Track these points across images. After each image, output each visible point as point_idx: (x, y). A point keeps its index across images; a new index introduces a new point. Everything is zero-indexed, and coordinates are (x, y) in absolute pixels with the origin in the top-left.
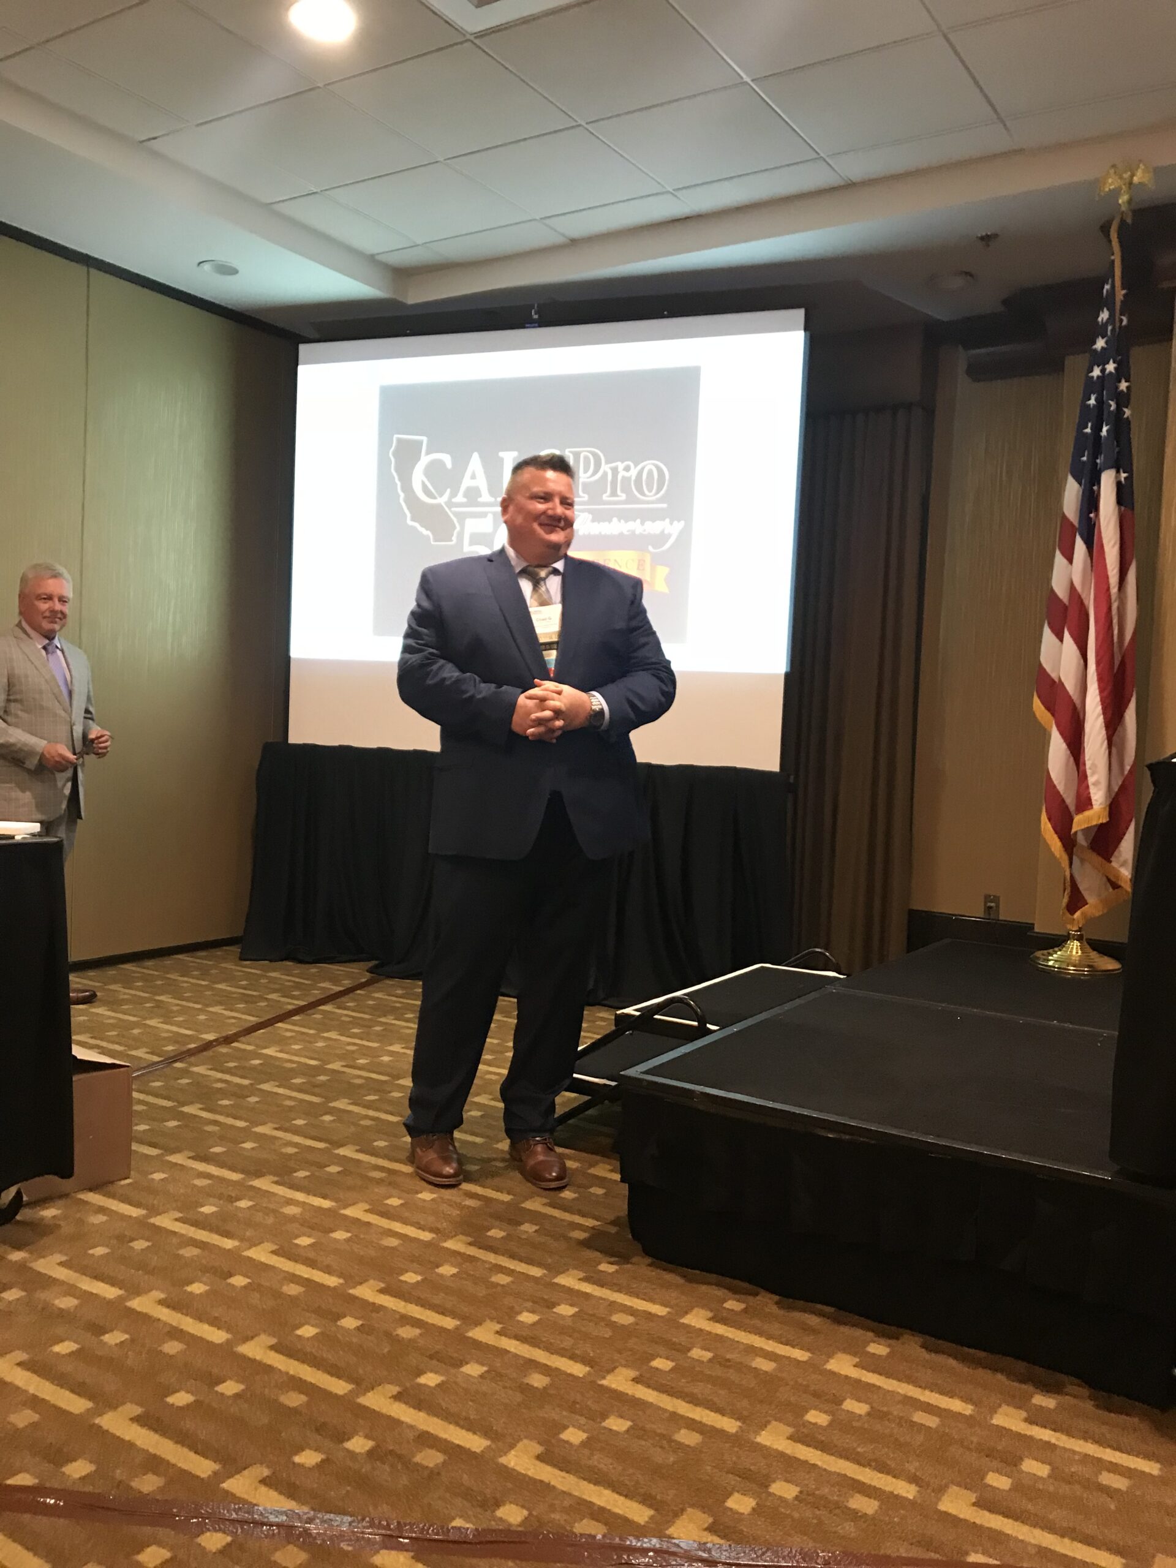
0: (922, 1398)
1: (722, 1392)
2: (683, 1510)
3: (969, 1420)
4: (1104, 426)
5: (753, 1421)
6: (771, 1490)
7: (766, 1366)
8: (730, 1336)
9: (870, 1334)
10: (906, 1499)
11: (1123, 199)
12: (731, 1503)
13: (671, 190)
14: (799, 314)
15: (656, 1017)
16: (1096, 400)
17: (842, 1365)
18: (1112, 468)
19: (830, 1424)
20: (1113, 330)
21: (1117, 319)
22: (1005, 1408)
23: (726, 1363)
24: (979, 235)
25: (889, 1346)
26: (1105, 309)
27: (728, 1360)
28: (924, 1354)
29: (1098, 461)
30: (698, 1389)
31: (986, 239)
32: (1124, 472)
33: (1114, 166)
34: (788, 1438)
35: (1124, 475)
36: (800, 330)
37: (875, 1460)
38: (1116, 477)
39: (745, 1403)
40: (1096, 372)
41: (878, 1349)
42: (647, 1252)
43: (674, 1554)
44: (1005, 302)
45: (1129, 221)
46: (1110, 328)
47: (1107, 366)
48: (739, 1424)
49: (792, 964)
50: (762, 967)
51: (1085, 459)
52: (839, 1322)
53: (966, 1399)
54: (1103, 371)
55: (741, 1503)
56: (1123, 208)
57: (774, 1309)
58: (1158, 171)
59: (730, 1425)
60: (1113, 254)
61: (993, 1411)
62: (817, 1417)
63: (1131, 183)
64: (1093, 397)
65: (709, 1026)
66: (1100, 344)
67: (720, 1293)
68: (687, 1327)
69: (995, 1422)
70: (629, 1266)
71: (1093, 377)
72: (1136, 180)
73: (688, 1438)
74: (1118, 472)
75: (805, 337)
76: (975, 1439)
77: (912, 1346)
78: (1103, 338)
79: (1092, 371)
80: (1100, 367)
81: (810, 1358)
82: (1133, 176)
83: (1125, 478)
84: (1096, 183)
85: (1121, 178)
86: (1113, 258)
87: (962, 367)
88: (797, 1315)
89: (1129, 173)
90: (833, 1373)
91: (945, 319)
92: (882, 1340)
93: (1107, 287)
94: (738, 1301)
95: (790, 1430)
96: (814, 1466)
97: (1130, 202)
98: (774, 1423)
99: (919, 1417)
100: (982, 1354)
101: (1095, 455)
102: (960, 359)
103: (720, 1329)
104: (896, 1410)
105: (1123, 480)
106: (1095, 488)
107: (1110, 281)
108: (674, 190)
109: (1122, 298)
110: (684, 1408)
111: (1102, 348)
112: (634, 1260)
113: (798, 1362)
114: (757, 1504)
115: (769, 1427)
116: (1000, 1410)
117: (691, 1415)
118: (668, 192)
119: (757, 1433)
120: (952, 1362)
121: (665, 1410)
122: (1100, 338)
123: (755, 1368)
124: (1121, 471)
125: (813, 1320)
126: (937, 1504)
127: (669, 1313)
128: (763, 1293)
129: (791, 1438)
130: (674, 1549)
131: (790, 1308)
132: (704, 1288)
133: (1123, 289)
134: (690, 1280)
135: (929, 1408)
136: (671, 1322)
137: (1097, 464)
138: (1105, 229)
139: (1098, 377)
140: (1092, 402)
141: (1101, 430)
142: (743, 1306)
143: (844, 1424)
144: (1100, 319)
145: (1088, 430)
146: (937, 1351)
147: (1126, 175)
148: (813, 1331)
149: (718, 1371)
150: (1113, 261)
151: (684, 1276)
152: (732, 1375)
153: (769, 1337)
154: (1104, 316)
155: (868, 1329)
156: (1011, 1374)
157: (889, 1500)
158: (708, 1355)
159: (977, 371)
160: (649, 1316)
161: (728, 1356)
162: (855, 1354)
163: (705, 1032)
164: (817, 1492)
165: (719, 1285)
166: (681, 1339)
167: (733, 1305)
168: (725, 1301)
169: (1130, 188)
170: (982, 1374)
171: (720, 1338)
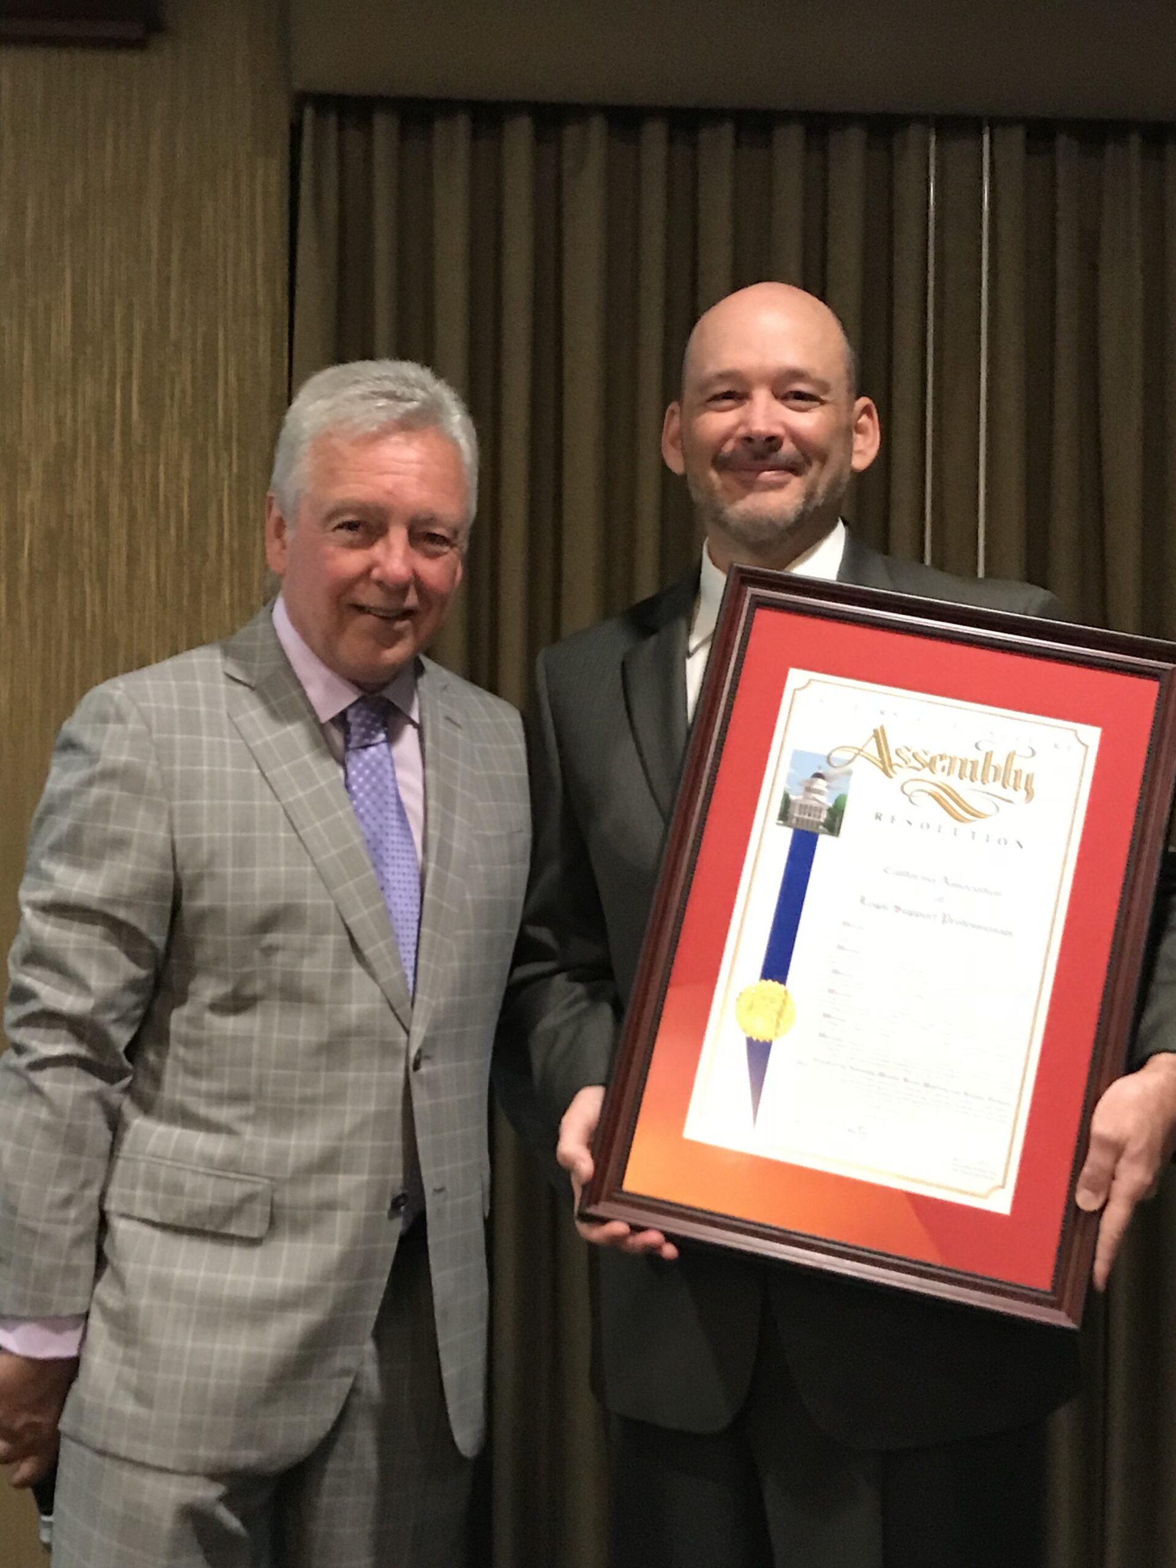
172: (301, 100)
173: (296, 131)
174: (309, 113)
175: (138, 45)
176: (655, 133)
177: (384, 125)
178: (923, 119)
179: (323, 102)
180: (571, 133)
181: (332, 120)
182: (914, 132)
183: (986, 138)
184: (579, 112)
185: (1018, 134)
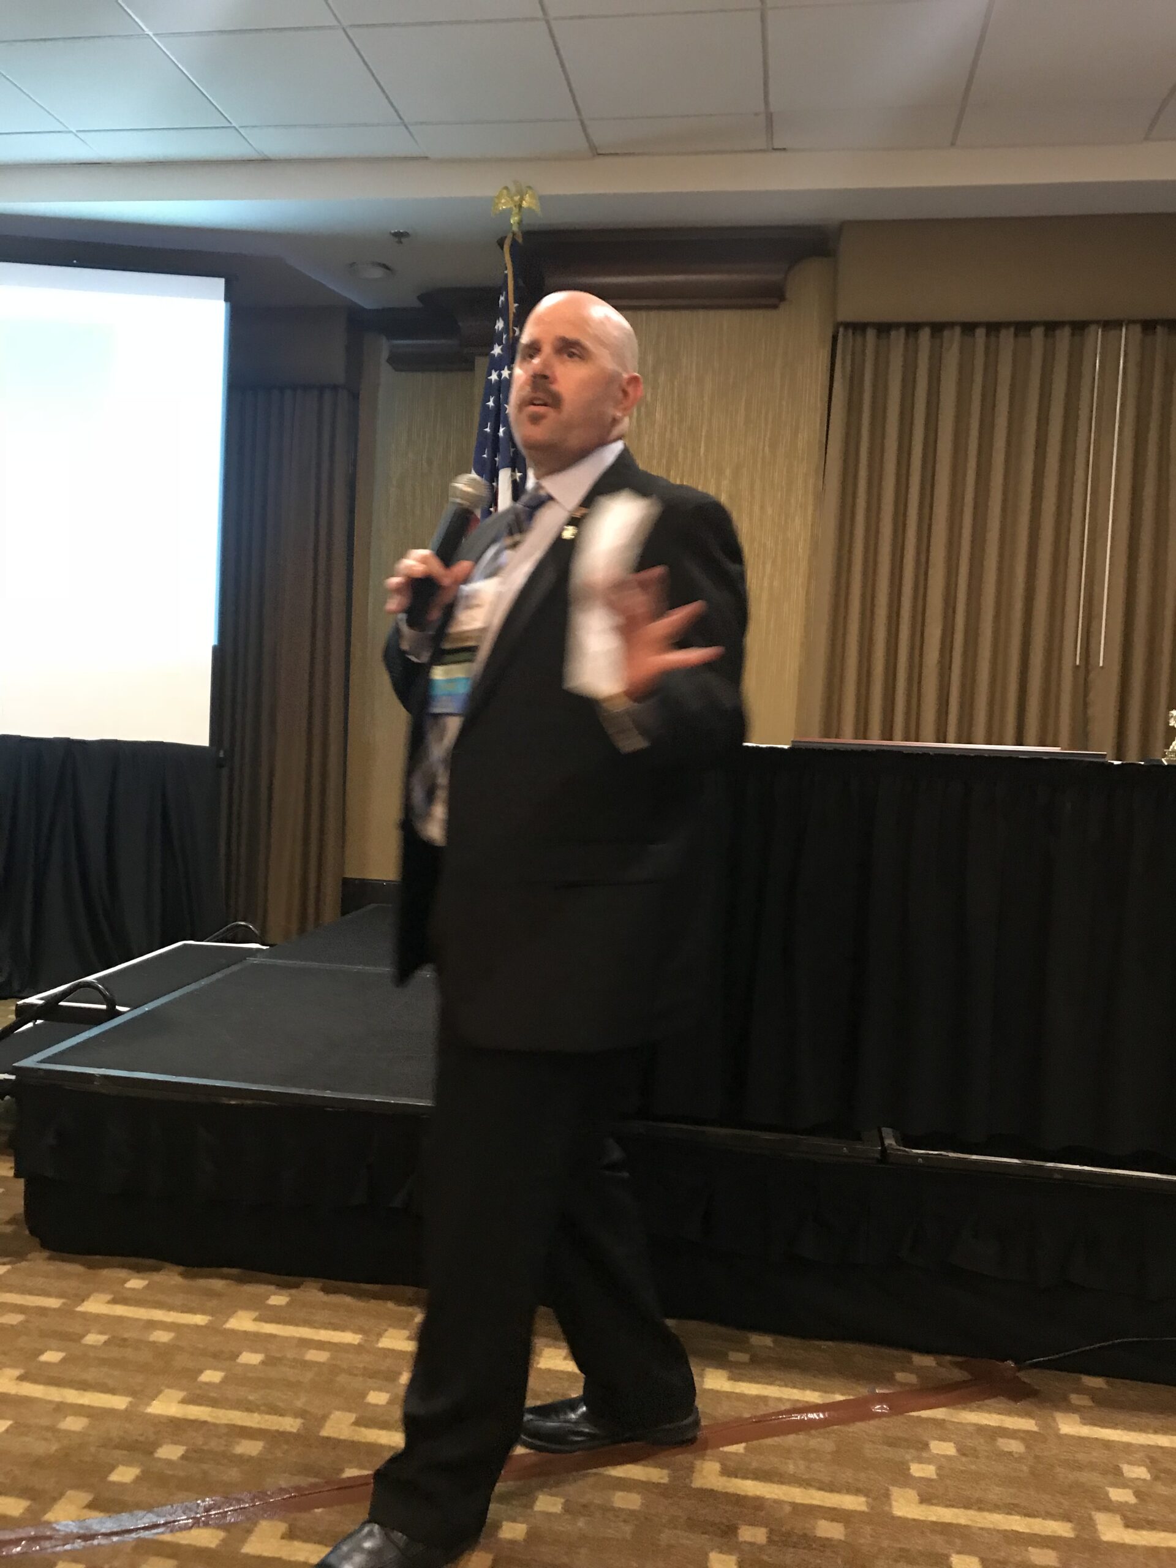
0: (316, 1338)
1: (116, 1373)
2: (61, 1495)
3: (358, 1349)
4: (501, 427)
5: (143, 1394)
6: (157, 1455)
7: (162, 1337)
8: (130, 1315)
9: (272, 1288)
10: (290, 1433)
11: (514, 220)
12: (114, 1477)
13: (74, 131)
14: (219, 284)
15: (61, 1003)
16: (494, 402)
17: (243, 1322)
18: (508, 467)
19: (225, 1381)
20: (507, 339)
21: (511, 330)
22: (391, 1332)
23: (123, 1342)
24: (393, 231)
25: (290, 1295)
26: (500, 319)
27: (125, 1340)
28: (321, 1296)
29: (497, 459)
30: (90, 1375)
31: (399, 236)
32: (519, 472)
33: (506, 188)
34: (179, 1403)
35: (519, 474)
36: (219, 299)
37: (265, 1405)
38: (512, 476)
39: (140, 1378)
40: (494, 377)
41: (279, 1299)
42: (45, 1245)
43: (50, 1538)
44: (421, 298)
45: (520, 240)
46: (504, 337)
47: (502, 372)
48: (129, 1399)
49: (216, 939)
50: (185, 945)
51: (485, 456)
52: (241, 1280)
53: (357, 1330)
54: (500, 375)
55: (124, 1474)
56: (515, 228)
57: (178, 1280)
58: (542, 199)
59: (119, 1402)
60: (506, 269)
61: (380, 1335)
62: (211, 1376)
63: (520, 207)
64: (492, 399)
65: (118, 1008)
66: (497, 350)
67: (122, 1273)
68: (84, 1315)
69: (380, 1345)
70: (24, 1264)
71: (491, 380)
72: (525, 204)
73: (73, 1424)
74: (513, 471)
75: (226, 307)
76: (361, 1366)
77: (312, 1293)
78: (499, 345)
79: (491, 375)
80: (498, 372)
81: (210, 1322)
82: (522, 199)
83: (520, 478)
84: (493, 201)
85: (512, 200)
86: (506, 272)
87: (385, 354)
88: (202, 1283)
89: (519, 197)
90: (233, 1332)
91: (367, 307)
92: (284, 1292)
93: (502, 298)
94: (143, 1279)
95: (181, 1394)
96: (205, 1423)
97: (520, 223)
98: (167, 1391)
99: (313, 1355)
100: (376, 1287)
101: (495, 451)
102: (384, 347)
103: (120, 1310)
104: (290, 1355)
105: (518, 479)
106: (494, 484)
107: (504, 293)
108: (77, 131)
109: (514, 311)
110: (72, 1396)
111: (499, 354)
112: (29, 1256)
113: (197, 1327)
114: (143, 1472)
115: (161, 1397)
116: (387, 1334)
117: (81, 1401)
118: (70, 132)
119: (148, 1404)
120: (348, 1300)
121: (50, 1402)
122: (497, 345)
123: (154, 1343)
124: (517, 471)
125: (218, 1284)
126: (319, 1432)
127: (64, 1304)
128: (168, 1265)
129: (184, 1401)
130: (48, 1533)
131: (194, 1276)
132: (106, 1272)
133: (515, 303)
134: (90, 1266)
135: (321, 1345)
136: (65, 1312)
137: (496, 461)
138: (501, 244)
139: (495, 380)
140: (491, 404)
141: (499, 431)
142: (146, 1282)
143: (238, 1378)
144: (496, 327)
145: (488, 430)
146: (336, 1291)
147: (517, 198)
148: (218, 1295)
149: (115, 1353)
150: (506, 275)
151: (83, 1264)
152: (129, 1353)
153: (171, 1308)
154: (500, 325)
155: (270, 1283)
156: (399, 1301)
157: (274, 1438)
158: (103, 1338)
159: (398, 362)
160: (43, 1311)
161: (126, 1335)
162: (255, 1309)
163: (113, 1014)
164: (205, 1448)
165: (123, 1266)
166: (77, 1328)
167: (136, 1283)
168: (125, 1281)
169: (520, 210)
170: (373, 1304)
171: (120, 1319)
172: (838, 325)
173: (835, 339)
174: (841, 330)
175: (775, 307)
176: (980, 333)
177: (871, 334)
178: (1097, 322)
179: (847, 325)
180: (946, 333)
181: (850, 332)
182: (1093, 328)
183: (1124, 330)
184: (951, 325)
185: (1138, 328)
